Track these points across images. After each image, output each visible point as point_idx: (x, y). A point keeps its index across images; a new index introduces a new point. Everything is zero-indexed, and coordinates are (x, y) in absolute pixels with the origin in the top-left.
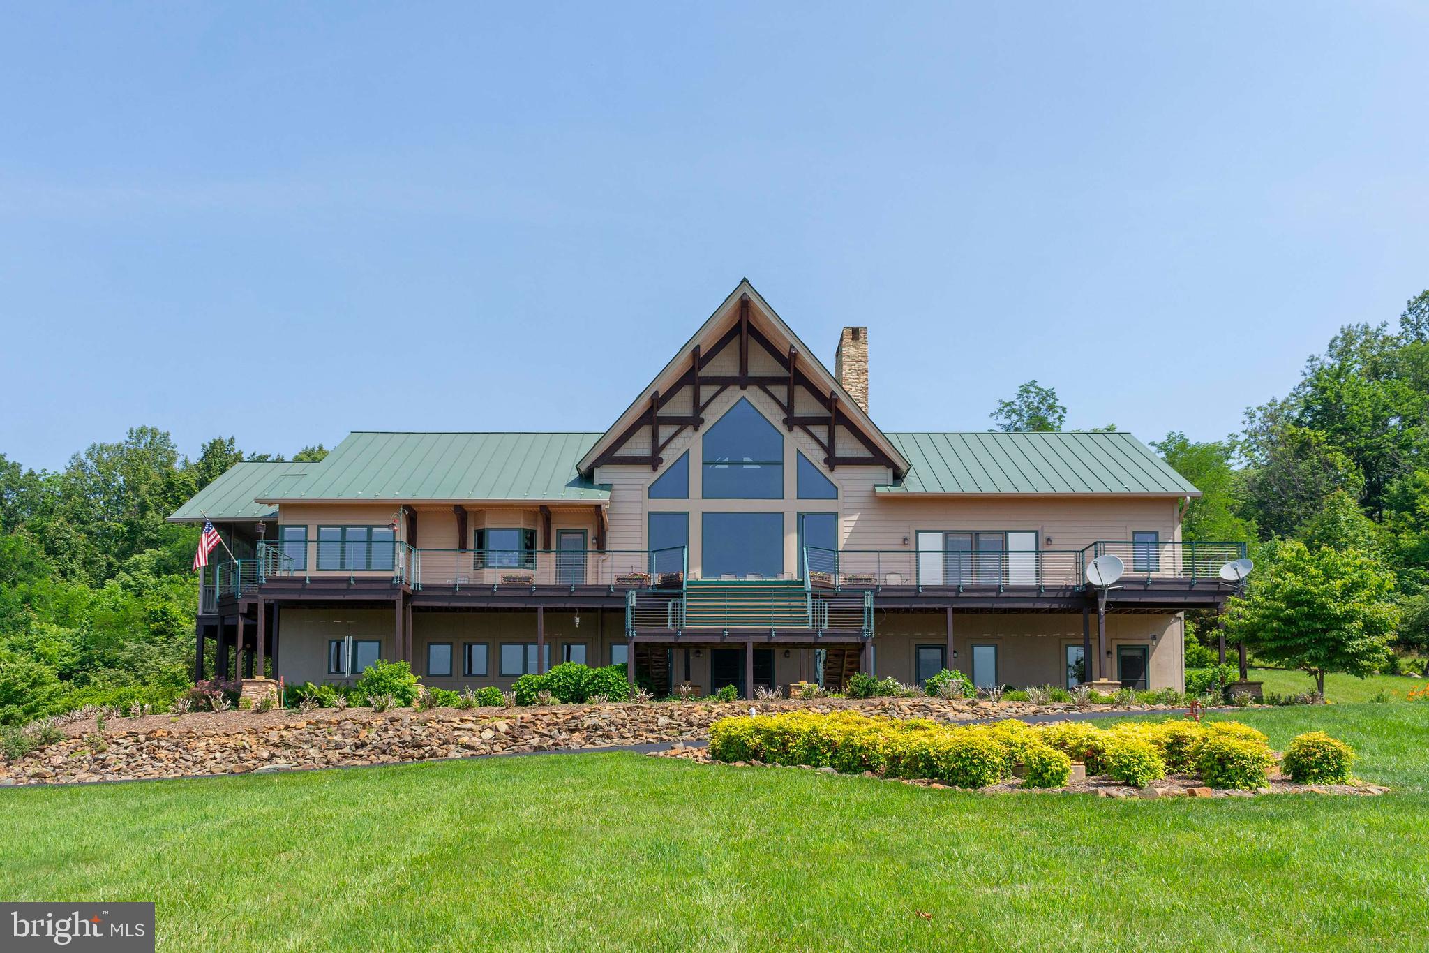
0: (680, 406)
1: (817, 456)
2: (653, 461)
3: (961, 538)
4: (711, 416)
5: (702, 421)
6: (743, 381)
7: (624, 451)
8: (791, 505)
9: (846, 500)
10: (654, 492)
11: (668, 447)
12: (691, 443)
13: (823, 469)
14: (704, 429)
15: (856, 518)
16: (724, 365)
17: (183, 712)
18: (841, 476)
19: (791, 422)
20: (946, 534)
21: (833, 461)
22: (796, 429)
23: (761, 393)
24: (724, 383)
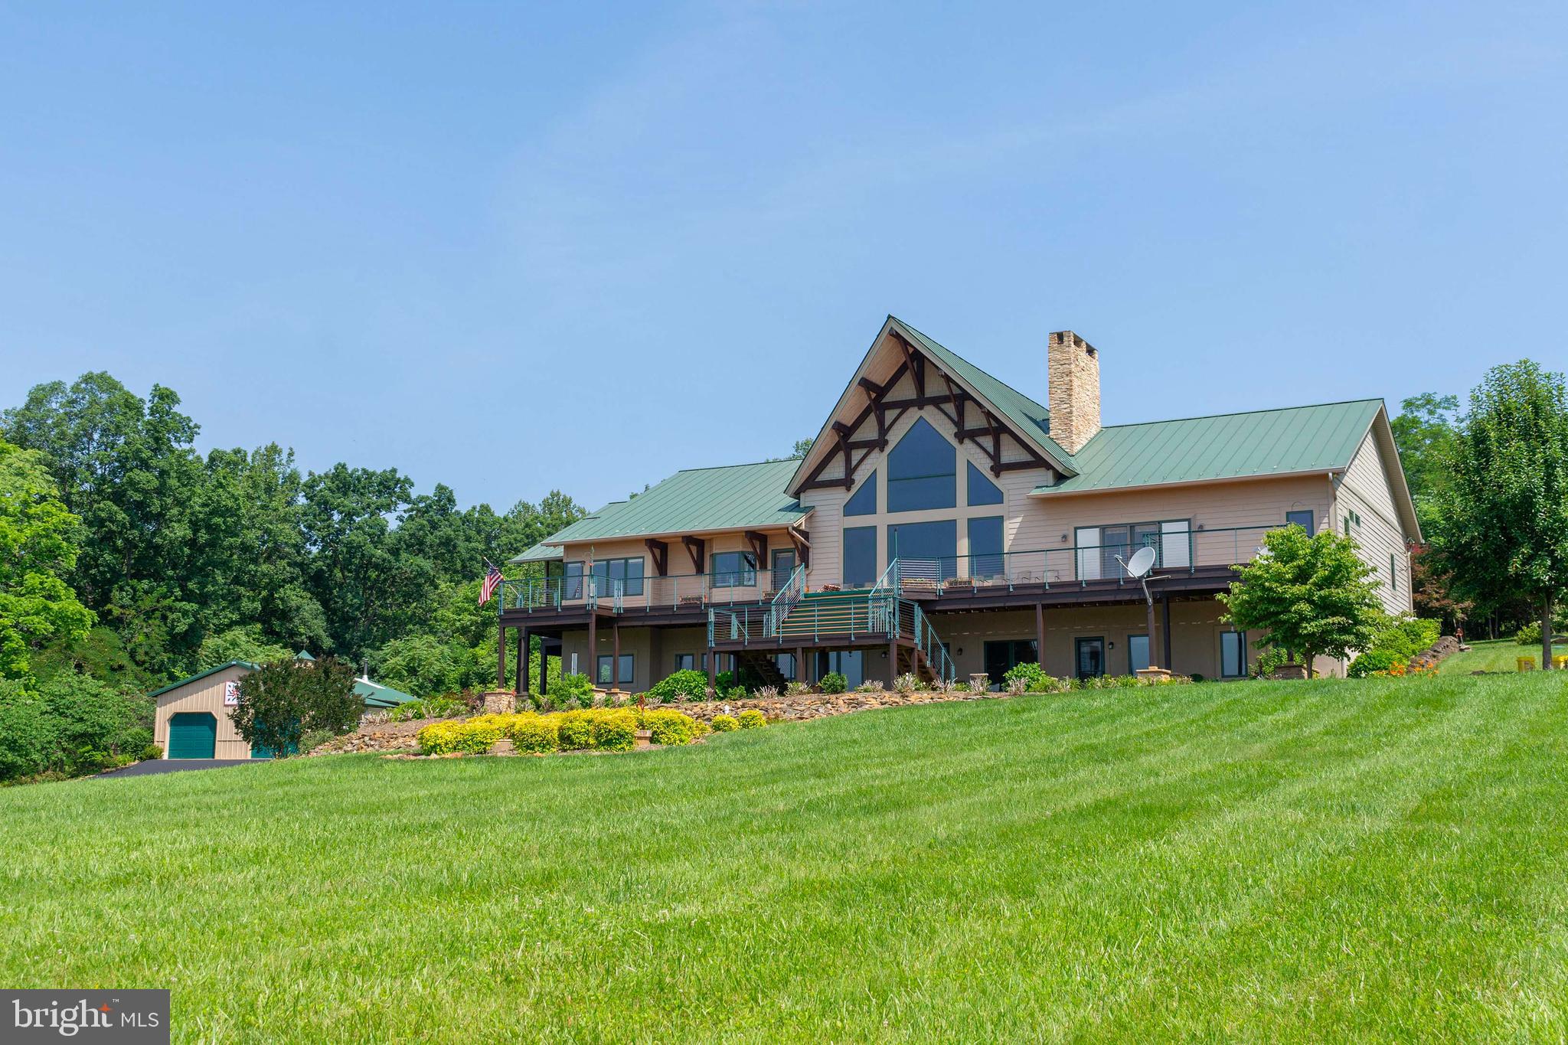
0: (868, 431)
1: (984, 464)
2: (847, 482)
3: (1117, 531)
4: (894, 438)
5: (886, 442)
6: (921, 402)
7: (824, 476)
8: (962, 512)
9: (1011, 504)
10: (849, 510)
11: (859, 468)
12: (877, 464)
13: (990, 475)
14: (888, 449)
15: (1019, 519)
16: (905, 389)
17: (408, 719)
18: (1006, 483)
19: (962, 435)
20: (1103, 529)
21: (998, 468)
22: (967, 441)
23: (936, 411)
24: (904, 406)
